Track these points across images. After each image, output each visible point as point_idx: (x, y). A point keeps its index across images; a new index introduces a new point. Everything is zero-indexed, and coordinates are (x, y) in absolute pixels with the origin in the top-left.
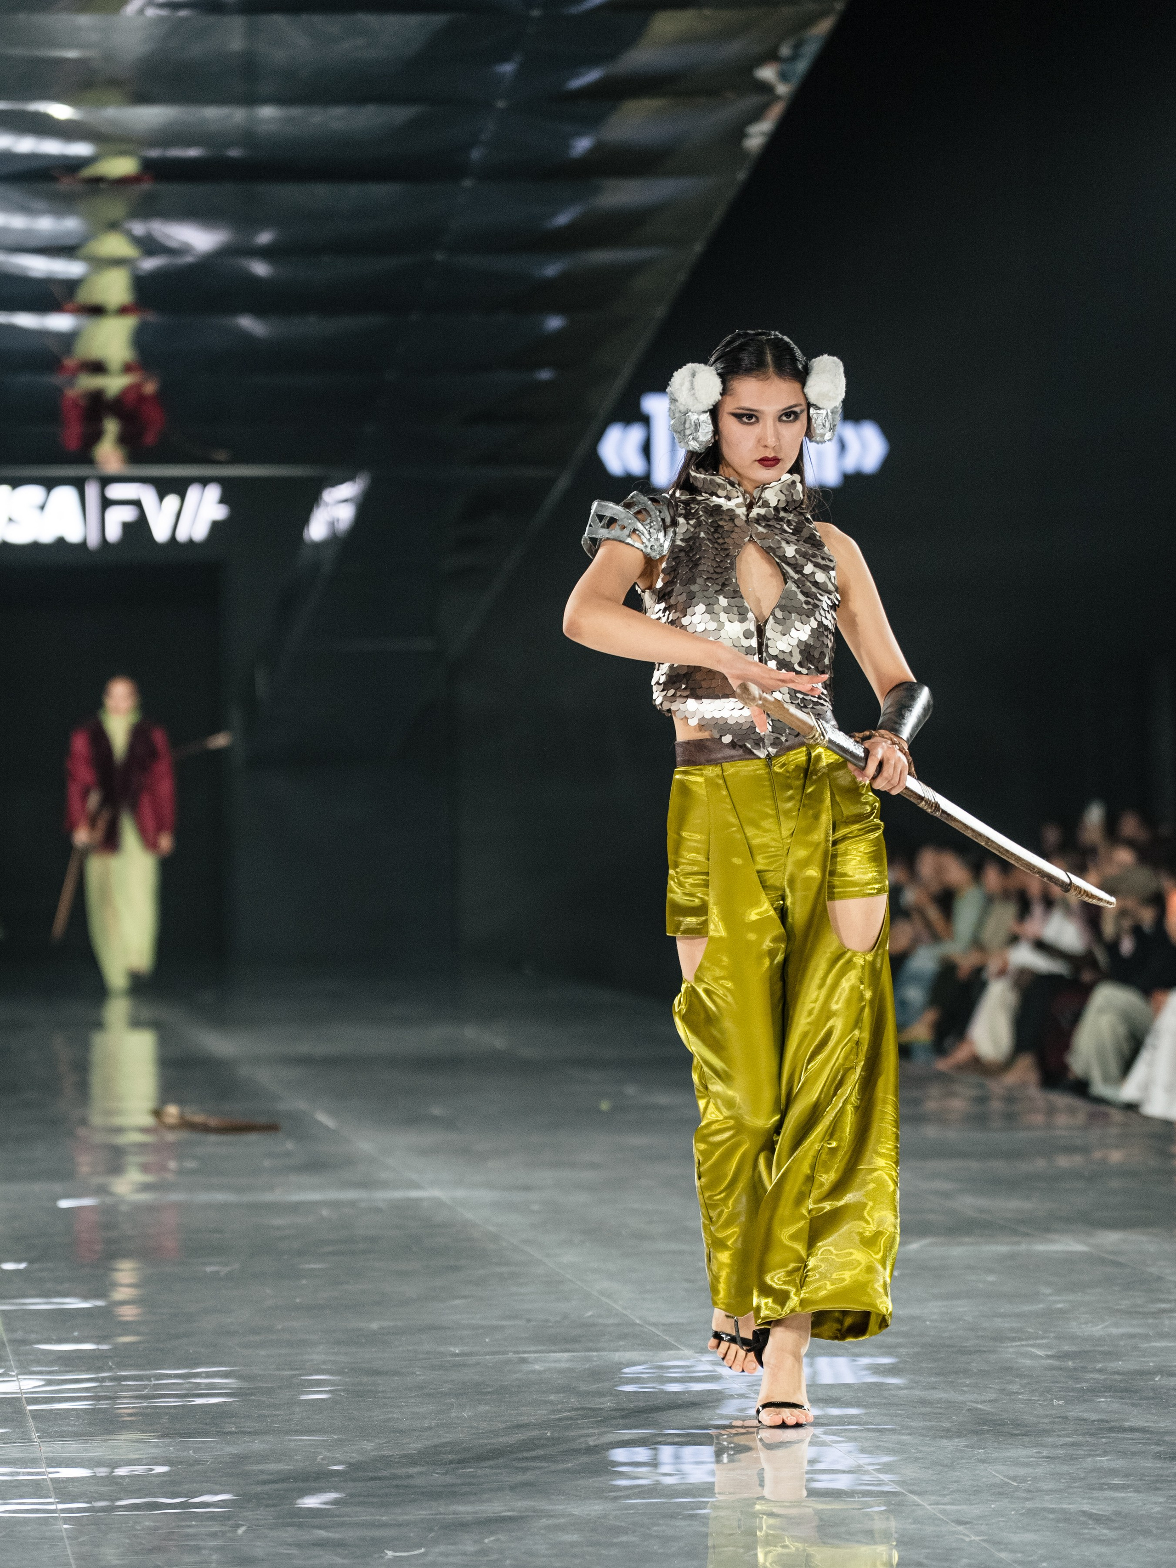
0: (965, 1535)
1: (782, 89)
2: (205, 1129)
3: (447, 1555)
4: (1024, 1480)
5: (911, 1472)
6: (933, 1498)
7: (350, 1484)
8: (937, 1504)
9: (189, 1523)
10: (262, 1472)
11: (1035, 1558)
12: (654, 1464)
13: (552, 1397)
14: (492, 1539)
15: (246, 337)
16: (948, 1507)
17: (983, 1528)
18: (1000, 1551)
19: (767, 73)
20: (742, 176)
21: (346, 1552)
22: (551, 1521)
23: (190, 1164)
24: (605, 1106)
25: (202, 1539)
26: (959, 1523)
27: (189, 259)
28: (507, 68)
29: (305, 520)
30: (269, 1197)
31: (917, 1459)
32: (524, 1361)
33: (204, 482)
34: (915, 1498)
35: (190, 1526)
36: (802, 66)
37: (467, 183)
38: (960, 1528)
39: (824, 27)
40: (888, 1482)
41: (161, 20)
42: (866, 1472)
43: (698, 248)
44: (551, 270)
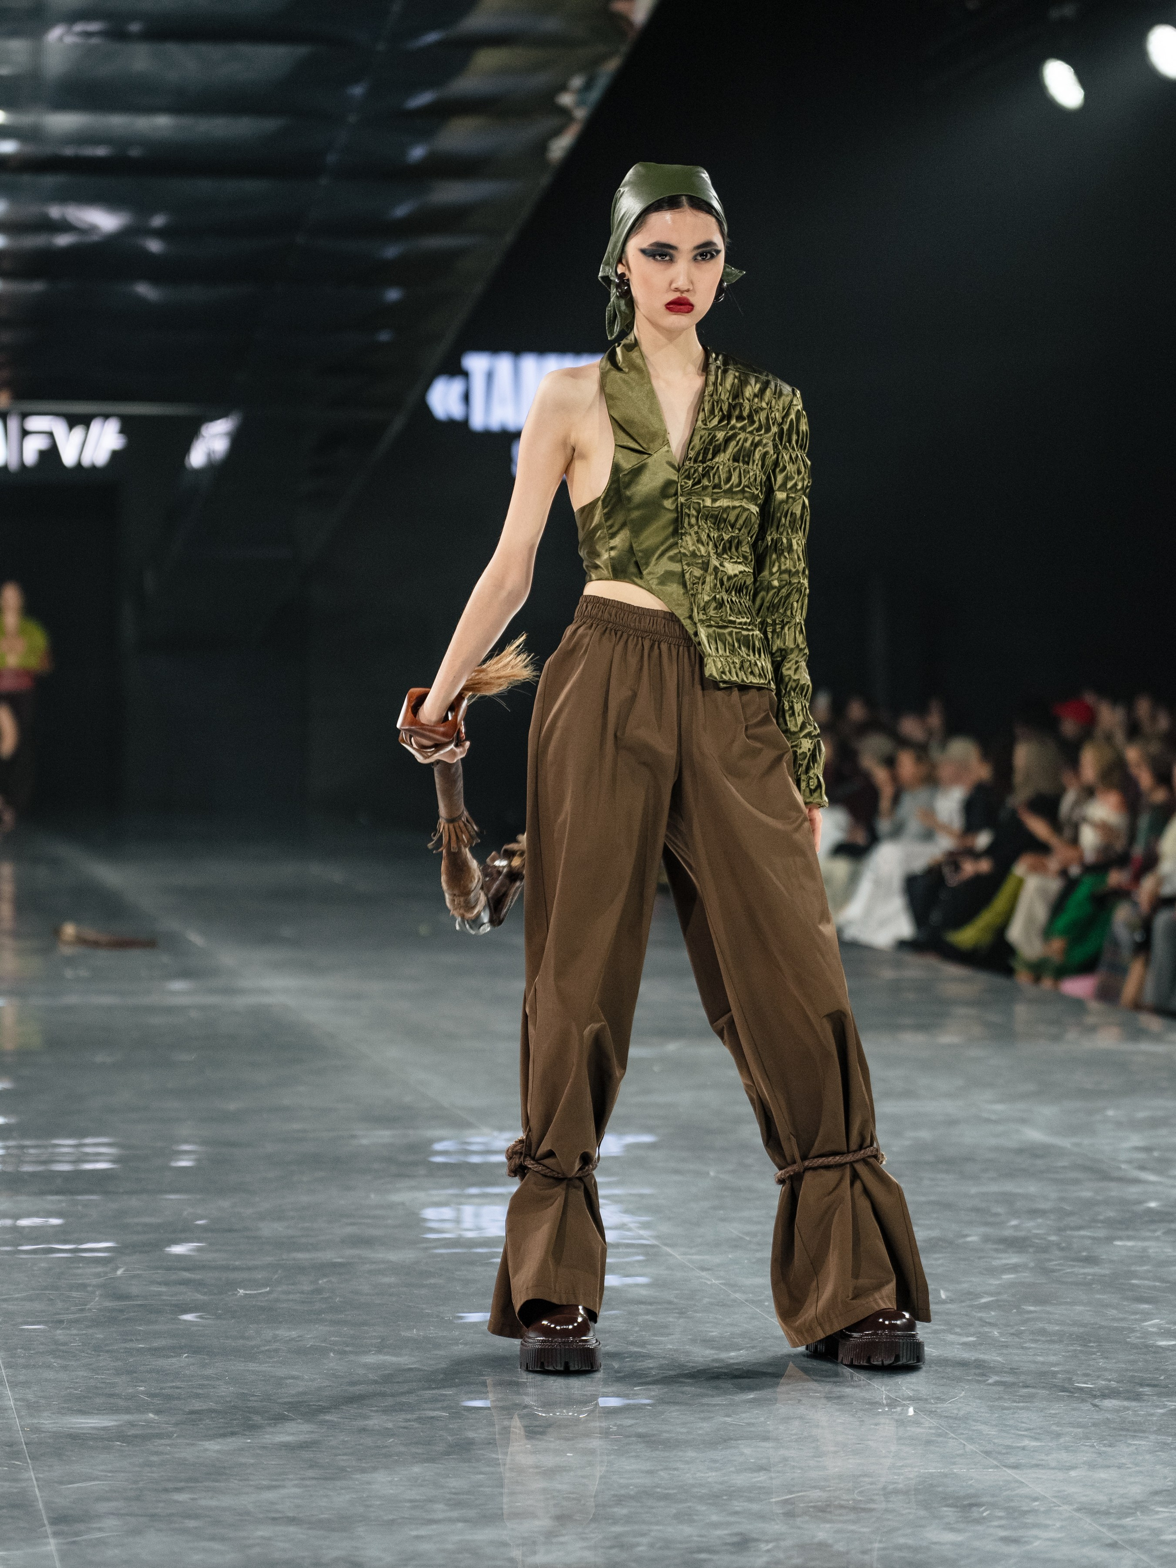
0: (707, 1279)
1: (580, 114)
2: (95, 944)
3: (289, 1293)
4: (753, 1234)
5: (665, 1228)
6: (683, 1249)
7: (210, 1235)
8: (685, 1254)
9: (76, 1265)
10: (137, 1224)
11: (763, 1297)
12: (458, 1221)
13: (376, 1166)
14: (325, 1280)
15: (141, 301)
16: (694, 1257)
17: (722, 1273)
18: (735, 1292)
19: (566, 99)
20: (545, 180)
21: (206, 1290)
22: (373, 1267)
23: (83, 973)
24: (424, 930)
25: (88, 1279)
26: (703, 1269)
27: (95, 238)
28: (358, 91)
29: (186, 449)
30: (146, 1000)
31: (669, 1219)
32: (354, 1137)
33: (106, 417)
34: (668, 1250)
35: (78, 1268)
36: (595, 95)
37: (324, 181)
38: (704, 1274)
39: (612, 65)
40: (647, 1237)
41: (76, 45)
42: (629, 1230)
43: (509, 238)
44: (391, 251)
